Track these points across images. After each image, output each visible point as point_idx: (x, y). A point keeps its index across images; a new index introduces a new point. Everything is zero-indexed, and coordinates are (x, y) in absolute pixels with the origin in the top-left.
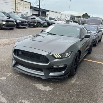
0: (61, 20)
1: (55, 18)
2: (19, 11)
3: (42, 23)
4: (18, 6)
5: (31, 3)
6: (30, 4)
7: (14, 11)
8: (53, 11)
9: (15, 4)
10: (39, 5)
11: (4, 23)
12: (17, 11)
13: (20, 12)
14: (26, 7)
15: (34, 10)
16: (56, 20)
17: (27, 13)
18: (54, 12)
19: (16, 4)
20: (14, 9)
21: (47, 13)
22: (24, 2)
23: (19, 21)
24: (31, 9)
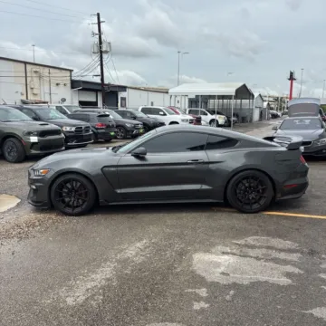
0: (177, 113)
1: (161, 108)
2: (37, 99)
3: (128, 125)
4: (34, 82)
5: (71, 71)
6: (68, 74)
7: (24, 98)
8: (135, 88)
9: (26, 77)
10: (100, 73)
11: (34, 139)
12: (31, 98)
13: (43, 100)
14: (57, 84)
15: (84, 89)
16: (165, 115)
17: (64, 100)
18: (139, 89)
19: (29, 79)
20: (22, 94)
21: (121, 95)
22: (52, 70)
23: (68, 129)
24: (72, 87)
